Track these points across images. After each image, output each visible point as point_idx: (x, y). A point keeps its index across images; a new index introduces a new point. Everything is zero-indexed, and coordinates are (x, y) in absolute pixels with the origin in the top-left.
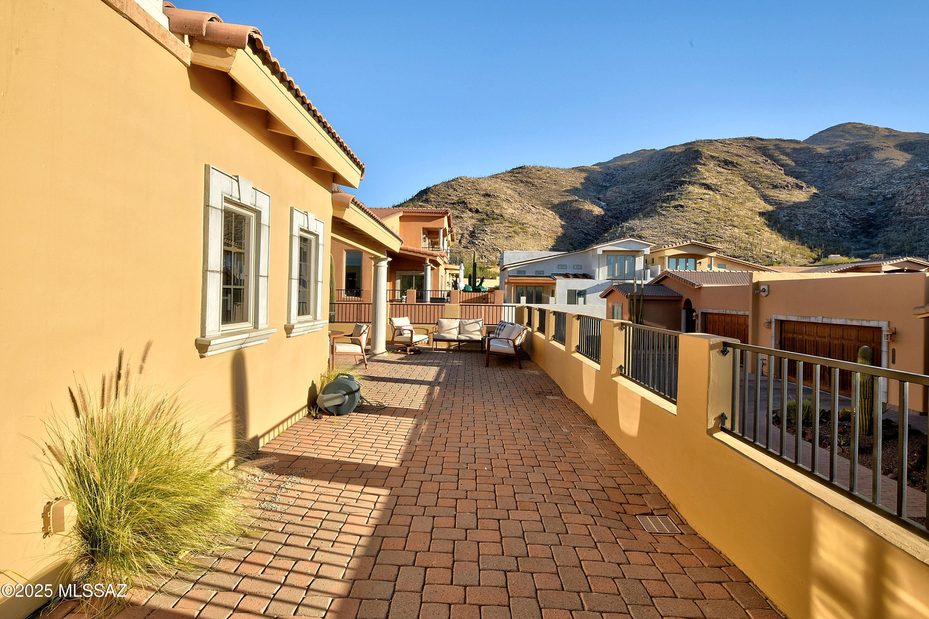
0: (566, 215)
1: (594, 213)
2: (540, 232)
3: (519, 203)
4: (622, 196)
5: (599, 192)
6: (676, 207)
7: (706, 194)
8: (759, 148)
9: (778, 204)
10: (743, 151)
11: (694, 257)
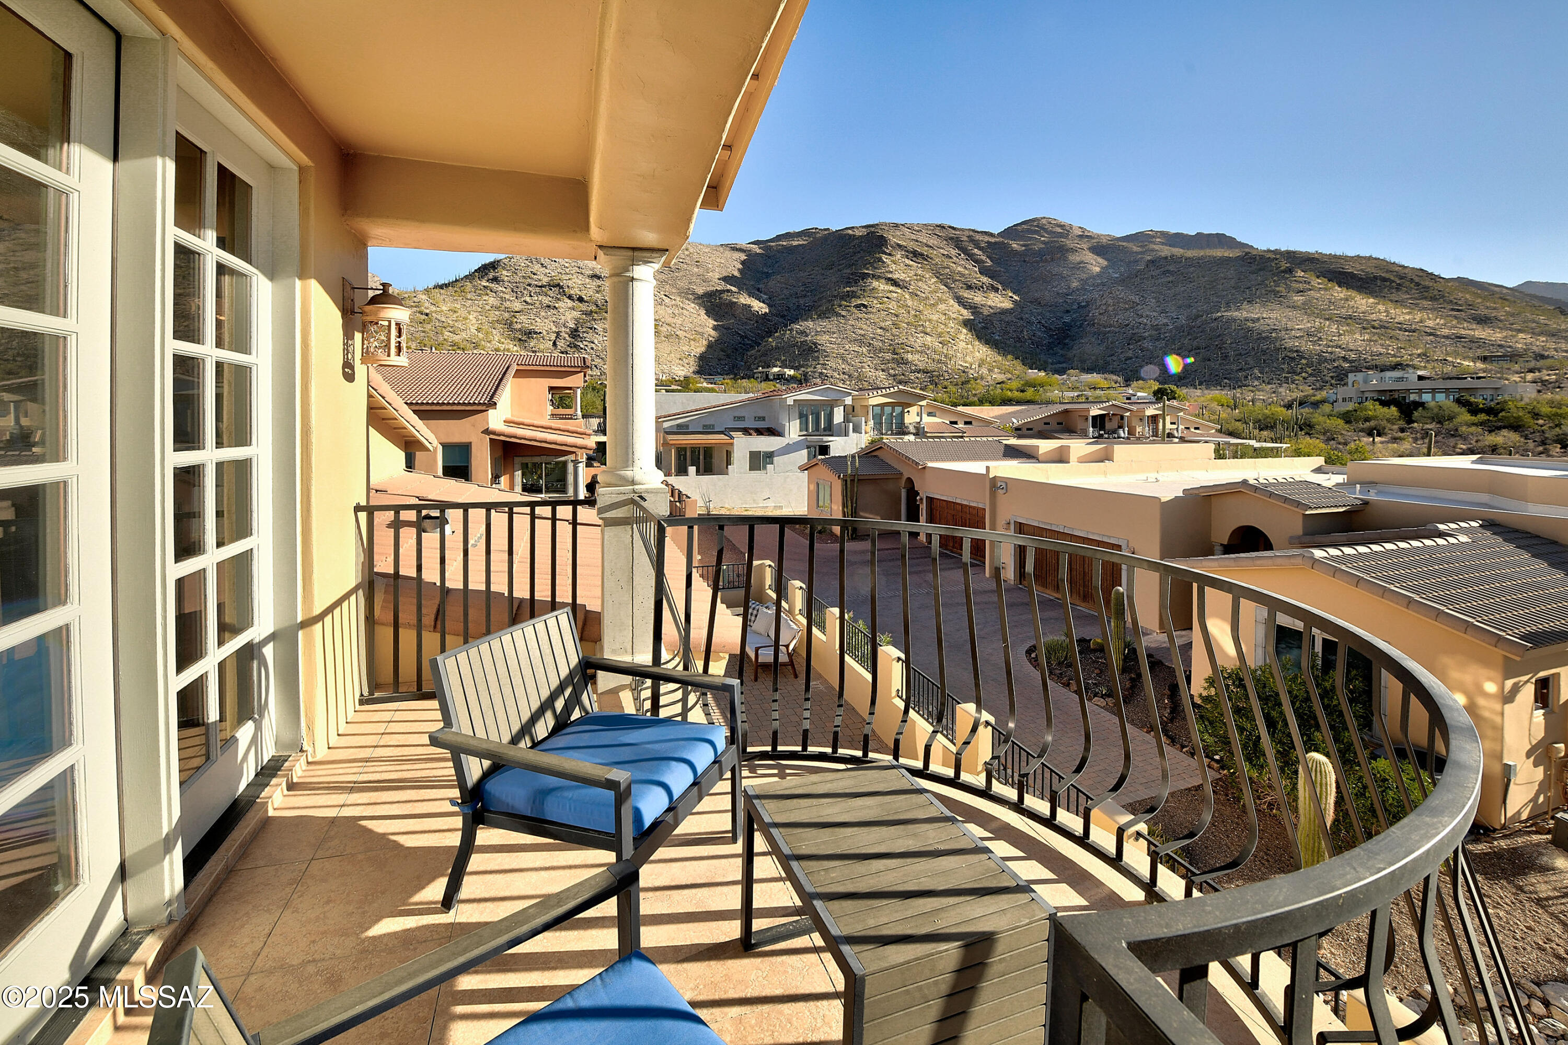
0: (715, 310)
1: (753, 310)
4: (789, 287)
6: (857, 306)
7: (893, 292)
8: (951, 239)
9: (974, 308)
10: (933, 241)
11: (903, 405)
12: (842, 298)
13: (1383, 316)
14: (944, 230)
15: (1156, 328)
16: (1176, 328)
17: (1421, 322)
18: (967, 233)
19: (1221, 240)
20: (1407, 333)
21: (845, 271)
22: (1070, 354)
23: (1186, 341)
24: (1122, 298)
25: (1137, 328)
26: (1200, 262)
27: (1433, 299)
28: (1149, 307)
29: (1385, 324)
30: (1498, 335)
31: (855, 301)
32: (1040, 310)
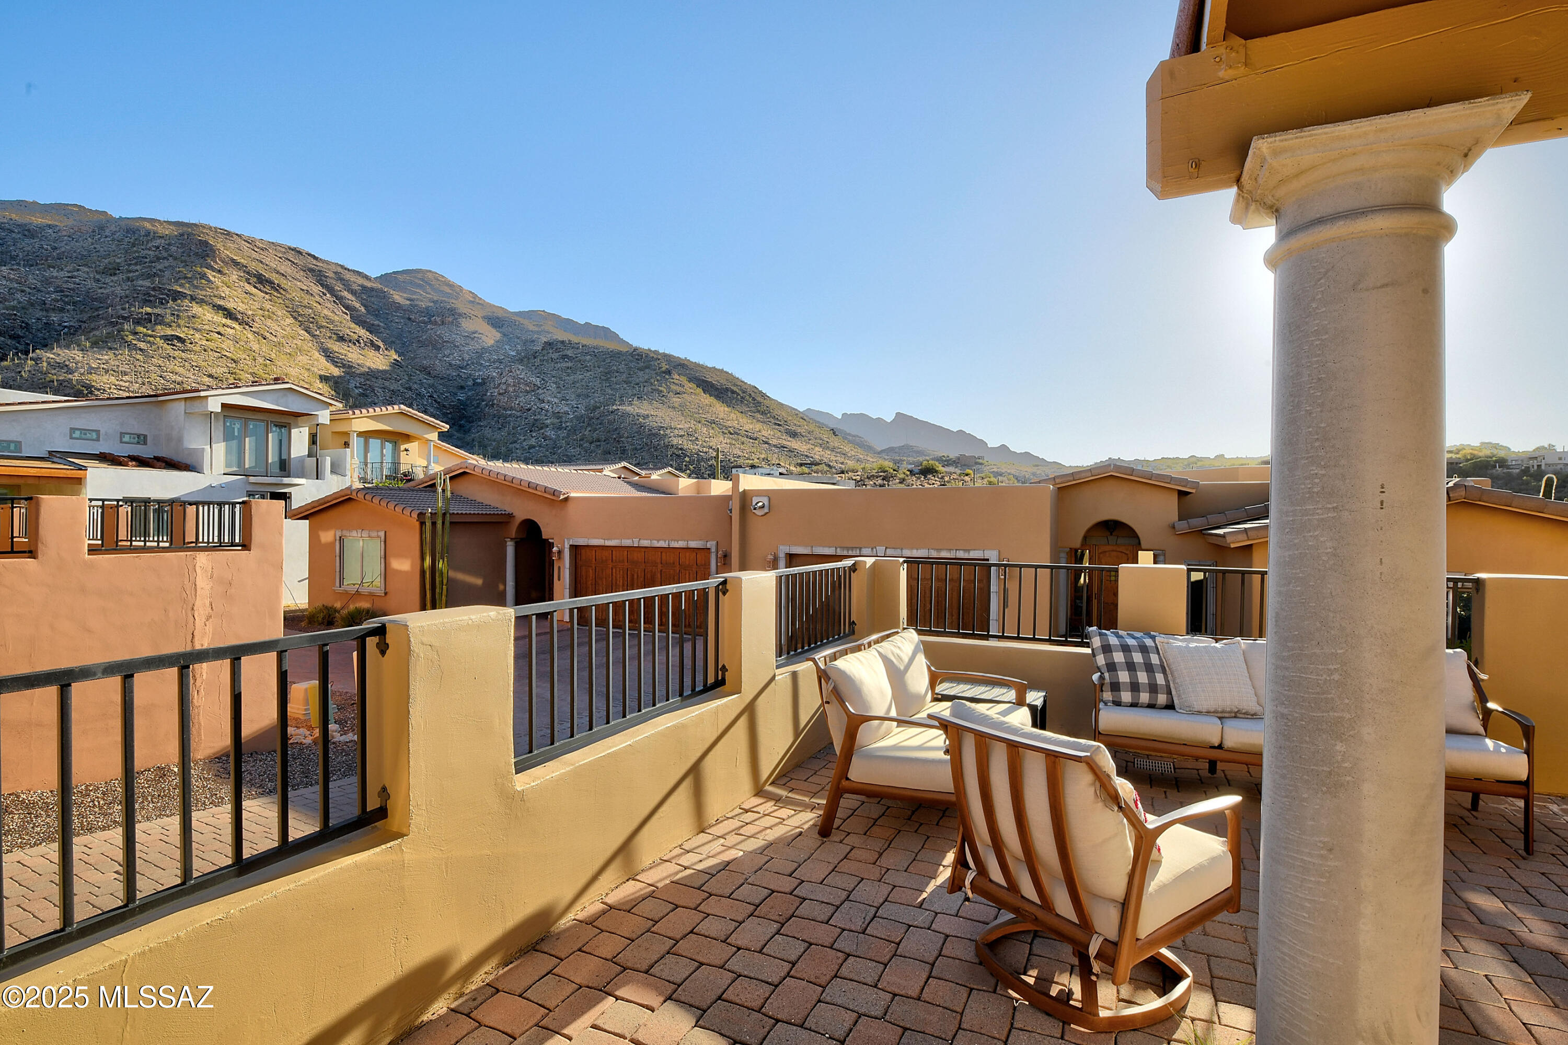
6: (168, 339)
7: (228, 326)
8: (311, 270)
9: (347, 366)
10: (285, 268)
11: (397, 438)
12: (138, 322)
13: (735, 424)
14: (301, 257)
15: (557, 415)
16: (577, 418)
17: (760, 431)
18: (334, 268)
19: (606, 332)
20: (751, 441)
21: (141, 282)
23: (587, 433)
24: (523, 379)
25: (539, 413)
26: (596, 351)
27: (763, 413)
28: (550, 392)
29: (737, 431)
30: (804, 447)
31: (161, 330)
32: (431, 381)
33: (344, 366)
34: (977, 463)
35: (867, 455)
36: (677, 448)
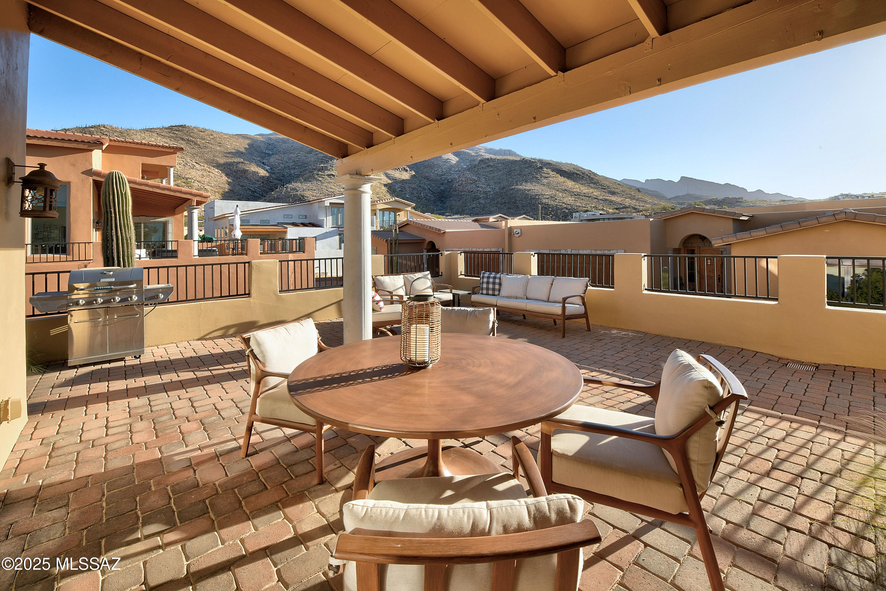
0: (232, 174)
1: (259, 175)
2: (206, 187)
3: (181, 159)
4: (284, 163)
5: (263, 158)
6: (328, 175)
11: (396, 210)
13: (578, 190)
15: (485, 193)
16: (495, 193)
17: (592, 193)
20: (587, 198)
21: (319, 155)
22: (445, 206)
23: (499, 200)
24: (470, 178)
25: (477, 193)
26: (504, 161)
27: (595, 183)
28: (482, 183)
29: (579, 194)
30: (619, 199)
31: (327, 172)
32: (429, 183)
33: (393, 179)
34: (737, 202)
35: (660, 201)
36: (545, 204)
